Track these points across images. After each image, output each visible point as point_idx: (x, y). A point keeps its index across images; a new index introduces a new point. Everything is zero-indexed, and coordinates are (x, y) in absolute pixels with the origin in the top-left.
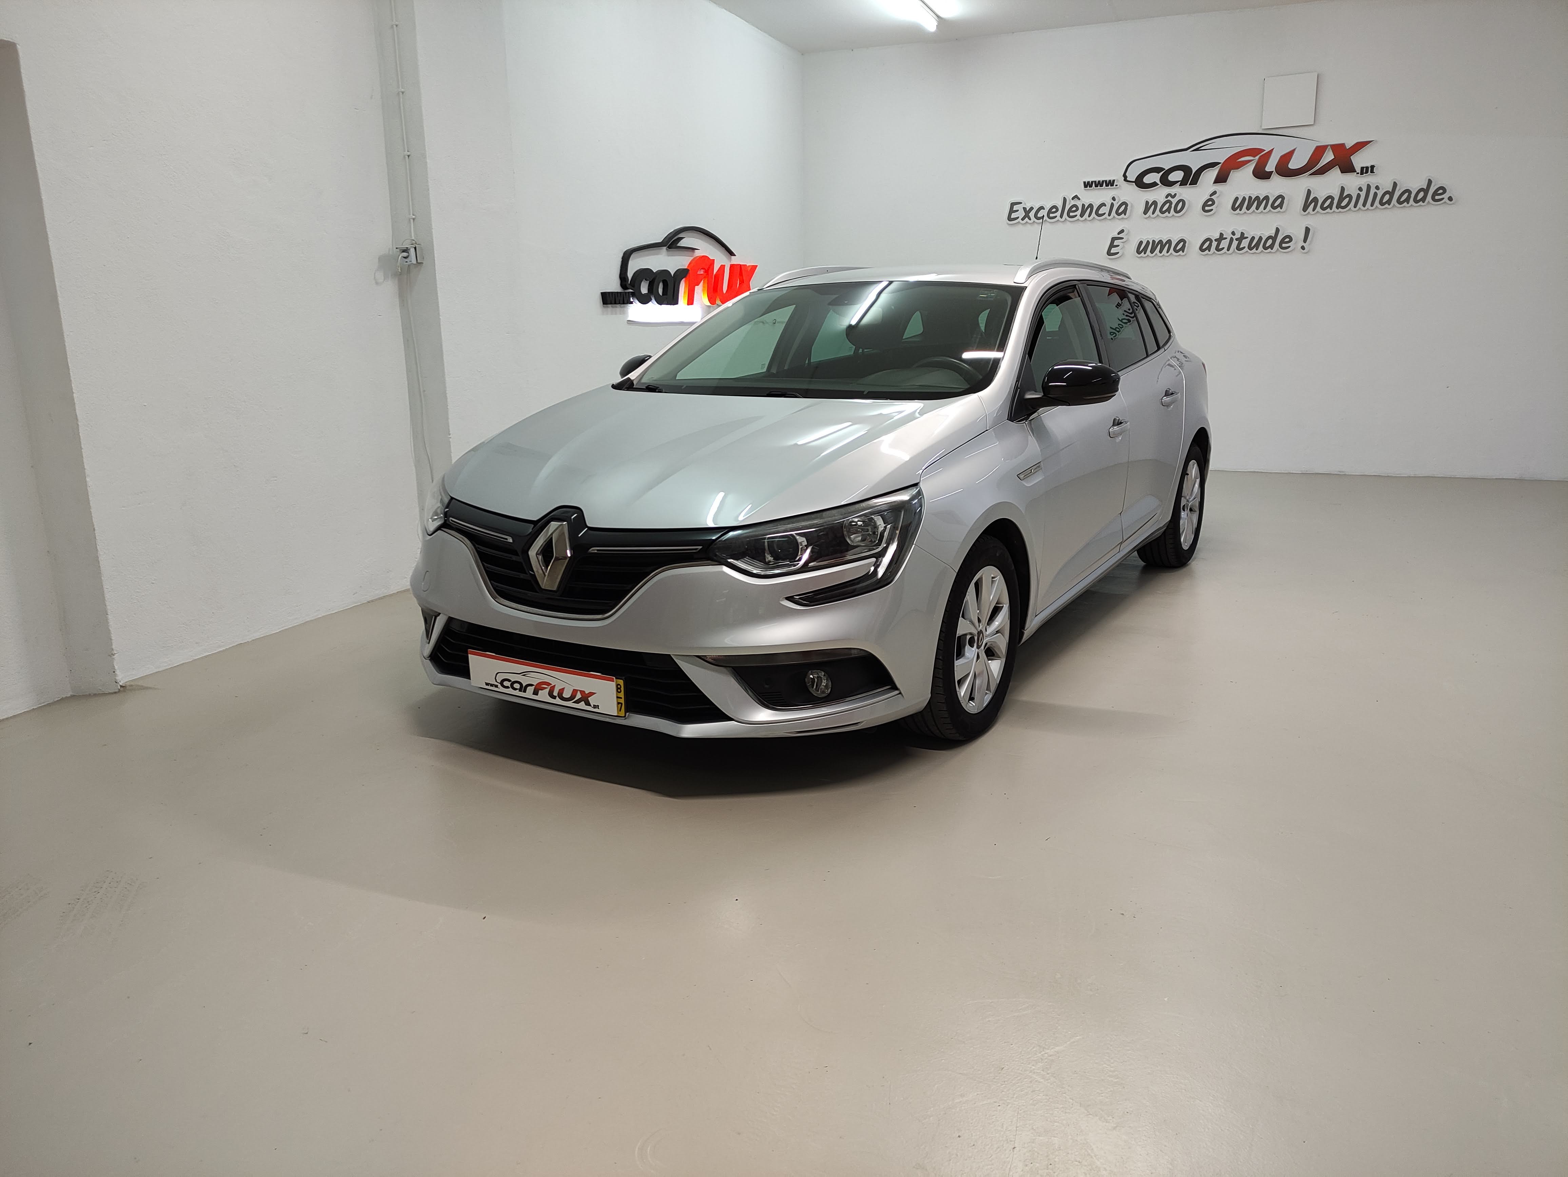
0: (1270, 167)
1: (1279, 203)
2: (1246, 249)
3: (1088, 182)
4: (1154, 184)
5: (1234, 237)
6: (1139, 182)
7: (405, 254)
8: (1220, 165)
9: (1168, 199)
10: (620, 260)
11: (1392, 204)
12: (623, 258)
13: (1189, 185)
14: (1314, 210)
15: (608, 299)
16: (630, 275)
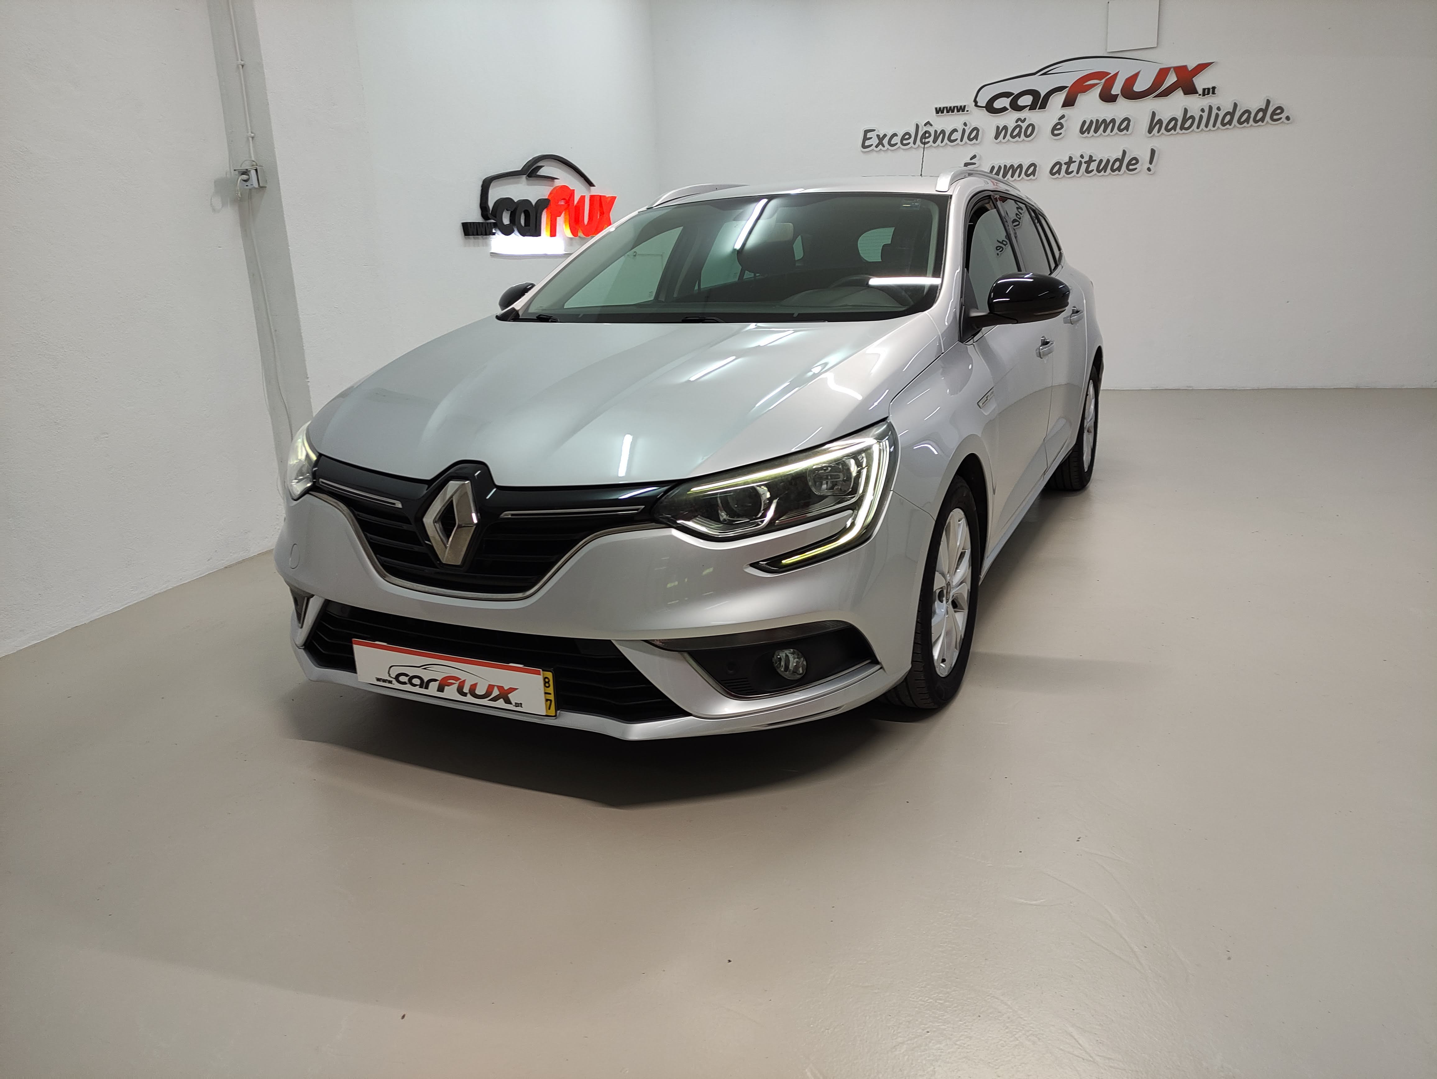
0: (1116, 90)
1: (1125, 125)
2: (1095, 172)
3: (940, 108)
4: (1004, 109)
5: (1083, 161)
6: (990, 107)
7: (245, 177)
8: (1068, 88)
9: (1018, 124)
10: (480, 188)
11: (1233, 125)
12: (482, 186)
13: (1039, 109)
14: (1158, 132)
15: (470, 230)
16: (491, 204)
